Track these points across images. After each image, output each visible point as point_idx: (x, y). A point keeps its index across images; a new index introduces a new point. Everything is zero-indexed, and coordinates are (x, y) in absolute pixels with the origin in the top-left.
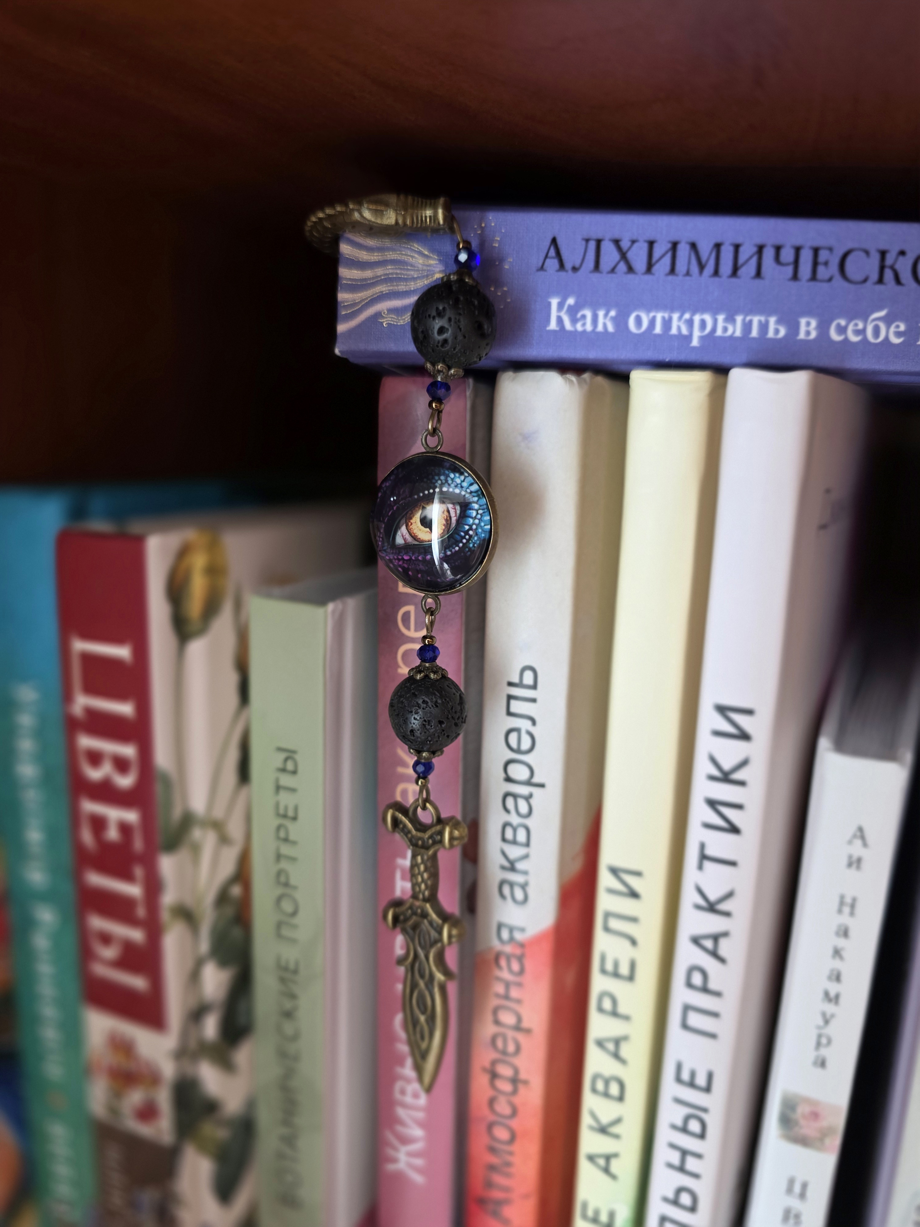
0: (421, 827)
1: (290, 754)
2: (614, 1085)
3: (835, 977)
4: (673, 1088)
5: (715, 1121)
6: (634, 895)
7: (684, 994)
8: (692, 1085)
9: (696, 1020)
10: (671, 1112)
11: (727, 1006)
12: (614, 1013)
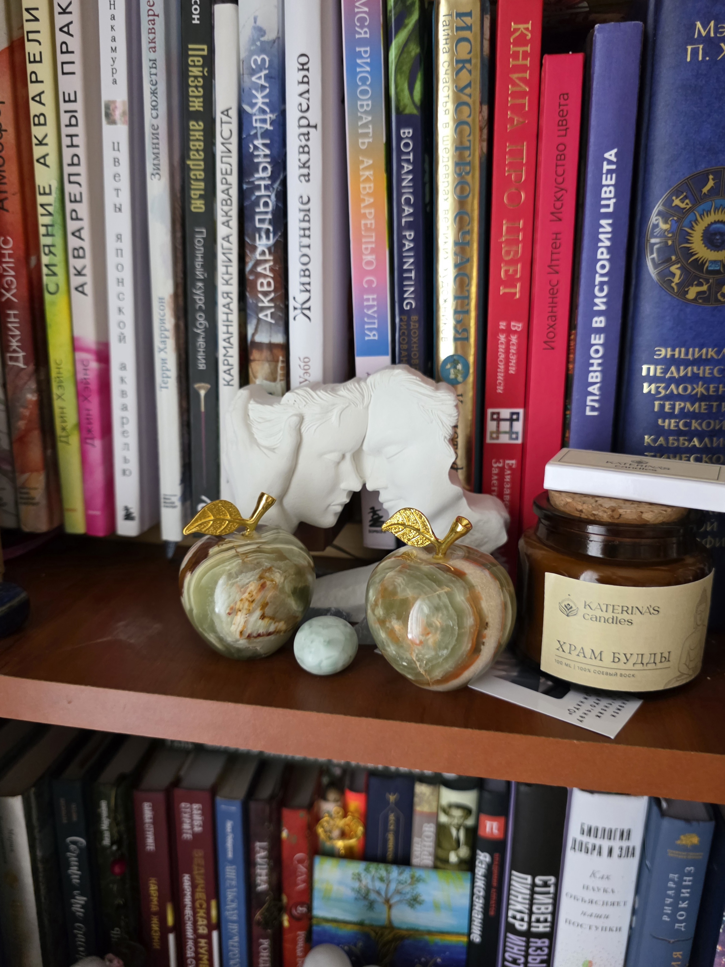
2: (42, 118)
3: (114, 39)
4: (64, 106)
5: (80, 115)
6: (36, 20)
7: (61, 58)
8: (70, 101)
9: (67, 69)
10: (65, 119)
11: (76, 57)
12: (37, 81)
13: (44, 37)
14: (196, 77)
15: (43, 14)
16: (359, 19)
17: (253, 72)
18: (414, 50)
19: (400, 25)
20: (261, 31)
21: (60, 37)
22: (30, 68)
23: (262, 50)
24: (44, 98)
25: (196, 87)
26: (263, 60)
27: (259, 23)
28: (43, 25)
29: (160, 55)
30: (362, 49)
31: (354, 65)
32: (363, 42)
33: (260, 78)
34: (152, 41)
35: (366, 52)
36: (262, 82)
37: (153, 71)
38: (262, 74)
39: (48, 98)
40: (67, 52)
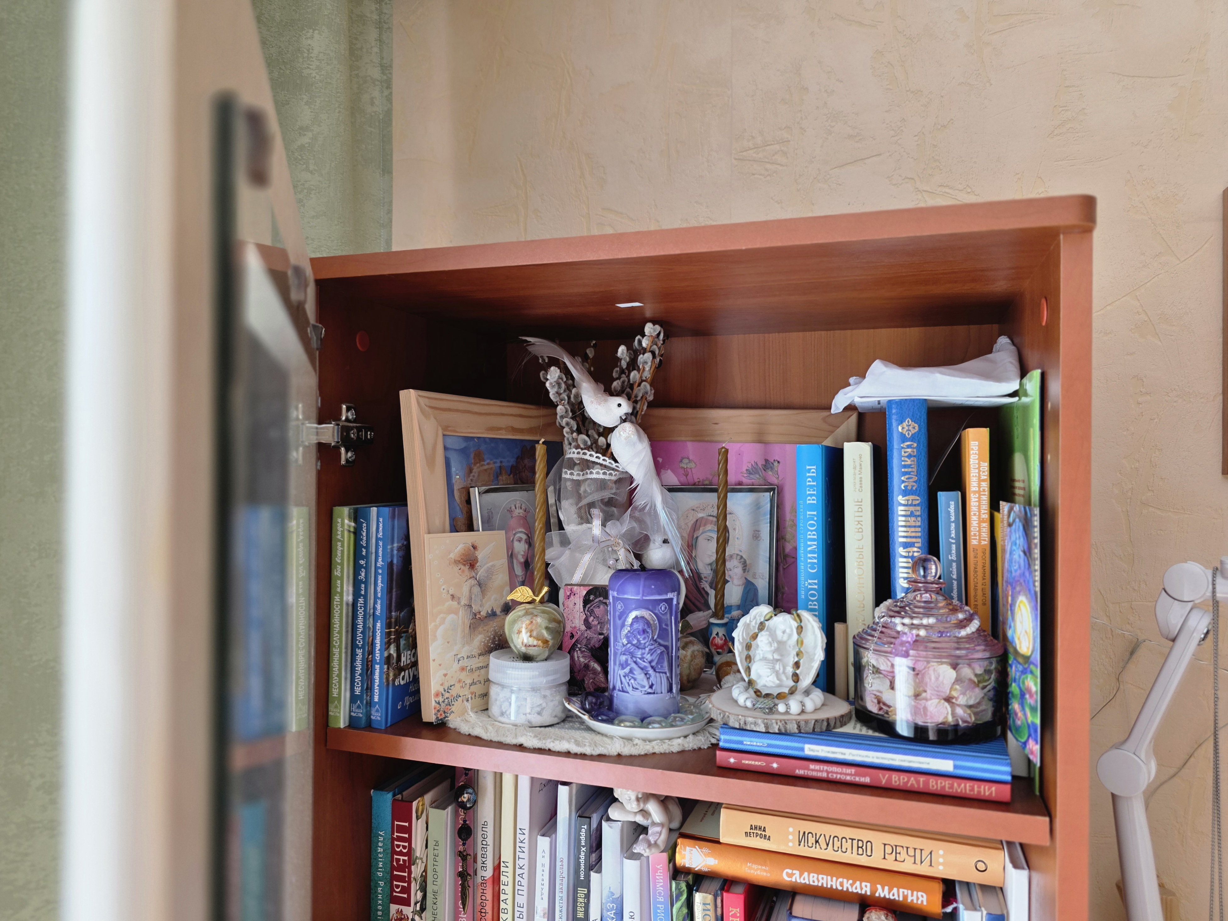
0: (464, 856)
1: (437, 842)
2: (506, 910)
3: (543, 880)
4: (517, 909)
5: (525, 914)
6: (507, 867)
7: (517, 887)
8: (520, 907)
9: (520, 892)
10: (517, 914)
11: (525, 888)
12: (505, 894)
13: (510, 875)
14: (581, 903)
15: (510, 865)
16: (658, 893)
17: (608, 911)
18: (685, 911)
19: (678, 899)
20: (613, 894)
21: (518, 878)
22: (502, 887)
23: (613, 902)
24: (507, 902)
25: (581, 907)
26: (613, 906)
27: (611, 890)
28: (510, 870)
29: (565, 895)
30: (660, 906)
31: (656, 913)
32: (660, 903)
33: (611, 914)
34: (561, 889)
35: (662, 907)
36: (612, 916)
37: (561, 902)
38: (613, 912)
39: (509, 902)
40: (521, 885)
